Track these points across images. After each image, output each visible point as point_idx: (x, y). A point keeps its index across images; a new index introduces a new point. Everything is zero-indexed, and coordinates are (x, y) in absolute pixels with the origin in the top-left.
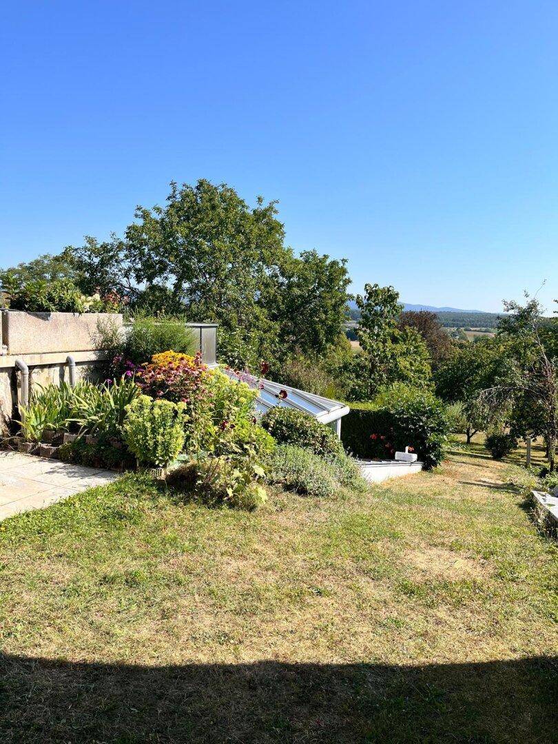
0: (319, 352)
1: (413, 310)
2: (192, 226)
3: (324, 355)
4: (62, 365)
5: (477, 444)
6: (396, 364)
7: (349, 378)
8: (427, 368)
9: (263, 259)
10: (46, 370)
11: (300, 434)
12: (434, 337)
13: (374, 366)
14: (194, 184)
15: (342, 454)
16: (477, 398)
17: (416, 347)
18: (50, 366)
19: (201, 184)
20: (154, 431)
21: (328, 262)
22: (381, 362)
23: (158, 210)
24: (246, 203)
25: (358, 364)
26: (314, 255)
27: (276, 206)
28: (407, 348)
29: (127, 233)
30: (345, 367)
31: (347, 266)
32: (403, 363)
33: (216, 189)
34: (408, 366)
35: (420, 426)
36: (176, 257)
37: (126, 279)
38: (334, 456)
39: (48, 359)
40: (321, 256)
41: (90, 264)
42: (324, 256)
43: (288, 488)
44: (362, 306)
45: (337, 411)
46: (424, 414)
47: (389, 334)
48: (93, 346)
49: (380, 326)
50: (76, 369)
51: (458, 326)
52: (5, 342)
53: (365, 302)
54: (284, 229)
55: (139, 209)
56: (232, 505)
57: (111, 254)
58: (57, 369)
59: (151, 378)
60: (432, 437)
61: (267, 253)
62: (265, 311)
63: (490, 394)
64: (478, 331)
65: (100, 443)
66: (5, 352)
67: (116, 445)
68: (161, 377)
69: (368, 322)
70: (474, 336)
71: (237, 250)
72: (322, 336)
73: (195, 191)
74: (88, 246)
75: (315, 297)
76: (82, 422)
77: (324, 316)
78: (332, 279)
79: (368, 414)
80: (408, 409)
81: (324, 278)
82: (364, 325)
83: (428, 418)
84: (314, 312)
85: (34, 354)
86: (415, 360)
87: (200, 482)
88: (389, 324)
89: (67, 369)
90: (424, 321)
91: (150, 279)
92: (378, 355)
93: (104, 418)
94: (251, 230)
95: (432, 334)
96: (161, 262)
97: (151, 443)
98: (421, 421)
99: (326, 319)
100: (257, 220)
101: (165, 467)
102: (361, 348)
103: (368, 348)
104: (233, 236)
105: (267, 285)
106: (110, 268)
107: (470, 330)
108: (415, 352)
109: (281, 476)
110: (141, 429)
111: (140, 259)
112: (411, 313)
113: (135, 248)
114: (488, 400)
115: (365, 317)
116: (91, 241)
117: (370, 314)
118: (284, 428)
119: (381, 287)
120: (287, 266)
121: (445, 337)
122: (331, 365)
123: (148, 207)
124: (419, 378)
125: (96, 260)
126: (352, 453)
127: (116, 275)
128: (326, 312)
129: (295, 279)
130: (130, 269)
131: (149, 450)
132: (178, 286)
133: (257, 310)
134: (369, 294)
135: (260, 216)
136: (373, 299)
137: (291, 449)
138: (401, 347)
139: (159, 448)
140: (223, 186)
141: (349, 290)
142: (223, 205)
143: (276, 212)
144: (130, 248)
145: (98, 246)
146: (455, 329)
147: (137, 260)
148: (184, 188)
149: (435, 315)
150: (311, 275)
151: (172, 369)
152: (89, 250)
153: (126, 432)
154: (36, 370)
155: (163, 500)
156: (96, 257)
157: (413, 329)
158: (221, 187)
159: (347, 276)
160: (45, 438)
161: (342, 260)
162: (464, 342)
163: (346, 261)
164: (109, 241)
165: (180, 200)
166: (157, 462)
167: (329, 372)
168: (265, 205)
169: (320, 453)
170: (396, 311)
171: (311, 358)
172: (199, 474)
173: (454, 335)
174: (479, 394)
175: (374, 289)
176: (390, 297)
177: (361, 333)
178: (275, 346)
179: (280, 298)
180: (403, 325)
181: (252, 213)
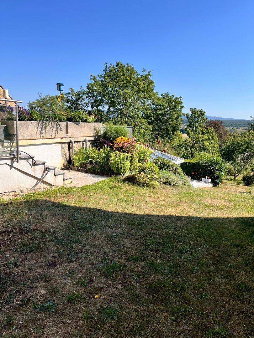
0: (169, 138)
1: (212, 119)
2: (115, 83)
3: (171, 140)
4: (83, 141)
5: (239, 180)
6: (203, 144)
7: (182, 150)
8: (217, 146)
9: (145, 98)
10: (78, 143)
11: (167, 167)
12: (221, 132)
13: (193, 144)
14: (115, 64)
15: (182, 174)
16: (237, 158)
17: (212, 137)
18: (80, 142)
19: (118, 64)
20: (121, 163)
21: (174, 98)
22: (197, 143)
23: (100, 76)
24: (139, 73)
25: (186, 144)
26: (167, 95)
27: (151, 73)
28: (209, 137)
29: (87, 87)
30: (180, 145)
31: (182, 100)
32: (206, 143)
33: (125, 66)
34: (209, 145)
35: (213, 169)
36: (108, 97)
37: (86, 107)
38: (180, 175)
39: (79, 139)
40: (170, 96)
41: (72, 101)
42: (172, 95)
43: (165, 183)
44: (189, 118)
45: (179, 161)
46: (214, 163)
47: (200, 130)
48: (92, 135)
49: (196, 127)
50: (88, 143)
51: (233, 127)
52: (67, 133)
53: (190, 116)
54: (154, 84)
55: (92, 76)
56: (147, 186)
57: (80, 96)
58: (82, 143)
59: (118, 145)
60: (217, 173)
61: (147, 95)
62: (146, 120)
63: (244, 156)
64: (243, 129)
65: (101, 167)
66: (67, 136)
67: (107, 168)
68: (121, 145)
69: (191, 125)
70: (241, 131)
71: (134, 94)
72: (170, 131)
73: (115, 67)
74: (71, 92)
75: (168, 114)
76: (94, 161)
77: (171, 123)
78: (176, 106)
79: (191, 164)
80: (208, 162)
81: (172, 106)
82: (189, 126)
83: (216, 165)
84: (167, 120)
85: (75, 137)
86: (212, 142)
87: (137, 179)
88: (200, 126)
89: (85, 143)
90: (216, 125)
91: (97, 107)
92: (196, 140)
93: (101, 160)
94: (140, 85)
95: (220, 130)
96: (102, 99)
97: (120, 167)
98: (213, 166)
99: (173, 124)
100: (143, 80)
101: (124, 175)
102: (188, 137)
103: (191, 137)
104: (133, 88)
105: (147, 109)
106: (80, 102)
107: (239, 129)
108: (212, 139)
109: (162, 180)
110: (116, 162)
111: (92, 98)
112: (211, 121)
113: (91, 93)
114: (243, 159)
115: (190, 123)
116: (72, 90)
117: (192, 121)
118: (162, 164)
119: (197, 109)
120: (156, 100)
121: (227, 132)
122: (173, 145)
123: (95, 74)
124: (213, 150)
125: (74, 99)
126: (186, 174)
127: (82, 105)
128: (172, 121)
129: (159, 106)
130: (89, 103)
131: (119, 169)
132: (109, 110)
133: (142, 120)
134: (192, 112)
135: (144, 78)
136: (194, 115)
137: (164, 172)
138: (205, 137)
139: (122, 168)
140: (127, 64)
141: (183, 111)
142: (127, 73)
143: (151, 76)
144: (88, 93)
145: (75, 92)
146: (232, 128)
147: (91, 99)
148: (110, 66)
149: (222, 121)
150: (166, 104)
151: (125, 143)
152: (71, 94)
153: (111, 163)
154: (75, 143)
155: (126, 184)
156: (74, 97)
157: (212, 128)
158: (126, 65)
159: (182, 105)
160: (81, 166)
161: (180, 97)
162: (235, 134)
163: (182, 98)
164: (80, 90)
165: (109, 71)
166: (122, 173)
167: (173, 148)
168: (146, 73)
169: (174, 173)
170: (204, 120)
171: (165, 141)
172: (136, 177)
173: (231, 131)
174: (239, 156)
175: (194, 110)
176: (202, 114)
177: (188, 130)
178: (150, 136)
179: (152, 115)
180: (207, 126)
181: (140, 77)
